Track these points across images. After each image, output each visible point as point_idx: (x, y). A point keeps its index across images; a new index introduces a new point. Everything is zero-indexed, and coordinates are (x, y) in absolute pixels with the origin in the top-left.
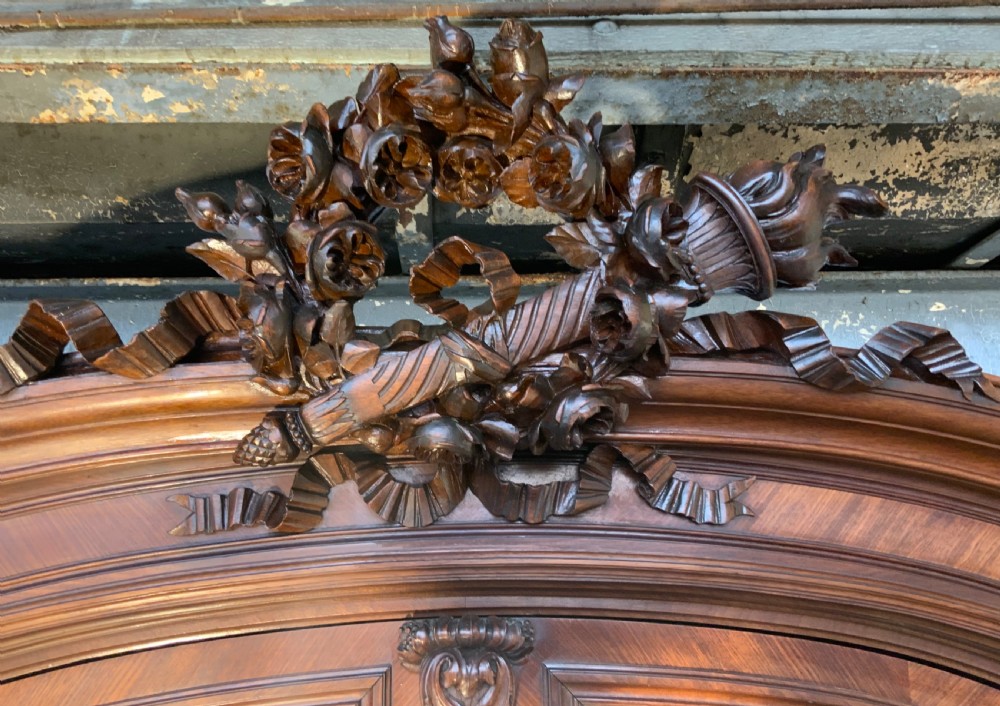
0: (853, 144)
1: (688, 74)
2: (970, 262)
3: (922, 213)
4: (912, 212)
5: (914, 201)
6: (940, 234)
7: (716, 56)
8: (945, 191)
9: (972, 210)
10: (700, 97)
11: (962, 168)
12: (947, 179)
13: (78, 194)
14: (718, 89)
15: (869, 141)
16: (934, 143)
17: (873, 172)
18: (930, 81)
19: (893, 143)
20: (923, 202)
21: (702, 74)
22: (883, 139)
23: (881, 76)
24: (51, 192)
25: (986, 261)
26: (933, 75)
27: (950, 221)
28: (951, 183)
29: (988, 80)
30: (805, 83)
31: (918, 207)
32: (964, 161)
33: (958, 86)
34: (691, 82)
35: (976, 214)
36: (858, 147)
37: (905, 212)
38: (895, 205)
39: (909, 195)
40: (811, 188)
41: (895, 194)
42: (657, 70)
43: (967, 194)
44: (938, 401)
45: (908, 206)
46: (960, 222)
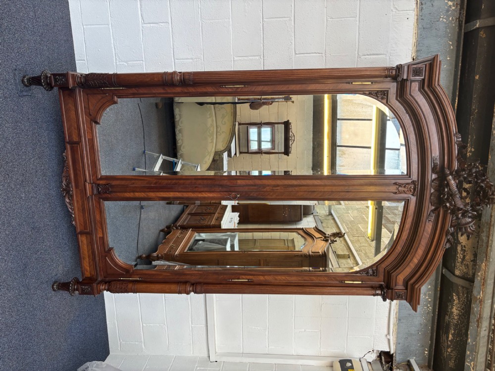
0: (474, 248)
2: (444, 270)
3: (457, 260)
5: (460, 258)
6: (451, 264)
8: (462, 264)
9: (457, 269)
11: (466, 267)
12: (464, 264)
14: (488, 224)
16: (472, 262)
18: (485, 259)
19: (473, 255)
20: (460, 260)
22: (474, 253)
23: (487, 251)
25: (444, 273)
27: (455, 265)
29: (484, 268)
30: (487, 239)
32: (468, 267)
33: (484, 264)
34: (489, 220)
37: (458, 257)
38: (460, 255)
39: (462, 257)
41: (462, 255)
43: (461, 268)
46: (455, 266)
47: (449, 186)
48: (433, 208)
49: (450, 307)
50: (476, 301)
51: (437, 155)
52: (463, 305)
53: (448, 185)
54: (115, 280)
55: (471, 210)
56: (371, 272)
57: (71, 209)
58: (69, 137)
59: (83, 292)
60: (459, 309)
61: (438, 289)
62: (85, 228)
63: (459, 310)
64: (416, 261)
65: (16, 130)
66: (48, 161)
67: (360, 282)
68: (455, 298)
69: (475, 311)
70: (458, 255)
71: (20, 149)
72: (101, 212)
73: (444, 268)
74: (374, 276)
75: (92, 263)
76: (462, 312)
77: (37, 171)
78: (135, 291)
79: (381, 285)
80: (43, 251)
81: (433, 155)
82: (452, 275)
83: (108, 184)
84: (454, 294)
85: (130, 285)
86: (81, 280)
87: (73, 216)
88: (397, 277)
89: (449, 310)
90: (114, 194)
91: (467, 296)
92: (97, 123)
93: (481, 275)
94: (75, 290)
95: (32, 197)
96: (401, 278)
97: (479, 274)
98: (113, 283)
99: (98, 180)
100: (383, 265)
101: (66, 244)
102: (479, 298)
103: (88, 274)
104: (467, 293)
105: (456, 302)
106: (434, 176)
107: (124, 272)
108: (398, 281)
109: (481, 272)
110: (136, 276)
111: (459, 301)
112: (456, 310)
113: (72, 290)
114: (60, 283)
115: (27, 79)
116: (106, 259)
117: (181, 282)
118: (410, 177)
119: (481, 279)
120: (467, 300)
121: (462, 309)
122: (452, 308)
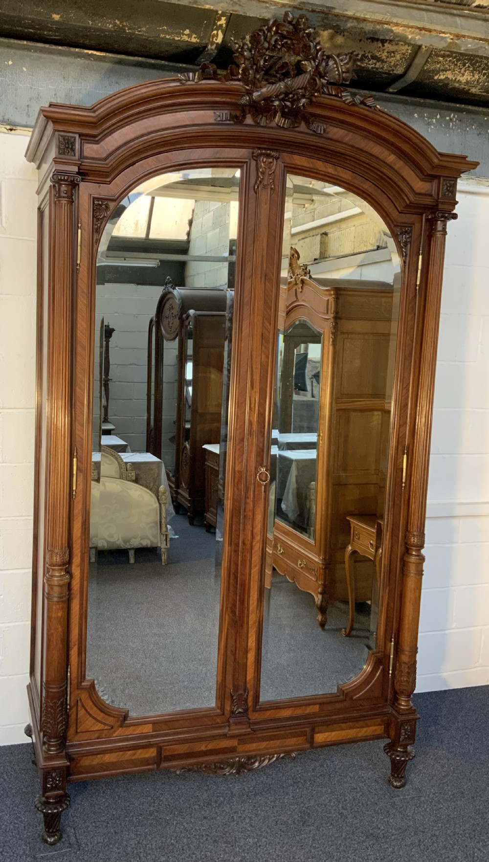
1: (319, 12)
2: (391, 90)
3: (377, 69)
4: (375, 68)
5: (375, 64)
6: (382, 78)
7: (328, 7)
8: (386, 62)
9: (393, 70)
10: (320, 19)
11: (392, 54)
12: (388, 57)
13: (103, 16)
14: (325, 18)
15: (365, 40)
16: (385, 44)
17: (365, 52)
18: (386, 26)
19: (373, 42)
20: (378, 65)
21: (323, 13)
22: (370, 40)
23: (372, 22)
24: (94, 14)
25: (396, 91)
26: (387, 24)
27: (386, 73)
28: (388, 59)
29: (402, 28)
30: (351, 20)
31: (377, 66)
32: (393, 52)
33: (393, 29)
34: (319, 15)
35: (394, 72)
36: (362, 42)
37: (372, 68)
38: (369, 64)
39: (374, 61)
40: (352, 60)
41: (370, 60)
42: (310, 9)
43: (392, 64)
44: (368, 110)
45: (373, 66)
46: (389, 74)
47: (271, 97)
48: (303, 124)
49: (457, 85)
50: (456, 44)
51: (213, 114)
52: (456, 65)
53: (268, 99)
54: (393, 683)
55: (315, 61)
56: (404, 238)
57: (270, 759)
58: (149, 764)
59: (411, 738)
60: (462, 70)
61: (422, 101)
62: (303, 734)
63: (465, 71)
64: (391, 158)
65: (141, 855)
66: (183, 798)
67: (421, 257)
68: (442, 77)
69: (473, 48)
70: (370, 66)
71: (171, 847)
72: (277, 706)
73: (387, 90)
74: (411, 231)
75: (361, 723)
76: (469, 67)
77: (205, 818)
78: (415, 650)
79: (427, 220)
80: (340, 806)
81: (212, 121)
82: (402, 80)
83: (232, 697)
84: (436, 78)
85: (405, 658)
86: (388, 741)
87: (282, 755)
88: (417, 191)
89: (463, 86)
90: (248, 686)
91: (443, 56)
92: (126, 717)
93: (413, 33)
94: (405, 752)
95: (251, 826)
96: (421, 186)
97: (410, 37)
98: (397, 688)
99: (223, 714)
100: (394, 214)
101: (322, 766)
102: (452, 39)
103: (379, 729)
104: (438, 56)
105: (449, 75)
106: (249, 120)
107: (379, 668)
108: (423, 191)
109: (408, 34)
110: (388, 648)
111: (450, 70)
112: (463, 75)
113: (407, 757)
114: (393, 776)
115: (50, 837)
116: (355, 700)
117: (403, 570)
118: (246, 162)
119: (420, 34)
120: (449, 56)
121: (464, 65)
122: (459, 81)
